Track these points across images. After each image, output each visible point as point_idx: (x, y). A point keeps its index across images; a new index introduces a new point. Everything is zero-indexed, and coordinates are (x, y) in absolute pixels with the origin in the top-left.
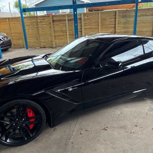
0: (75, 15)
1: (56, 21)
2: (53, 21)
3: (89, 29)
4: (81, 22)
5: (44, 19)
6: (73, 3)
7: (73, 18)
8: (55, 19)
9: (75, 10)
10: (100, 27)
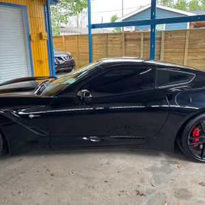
0: (153, 34)
1: (130, 40)
2: (125, 40)
3: (171, 52)
4: (160, 43)
5: (114, 38)
6: (151, 18)
7: (150, 36)
8: (128, 37)
9: (153, 27)
10: (186, 51)
